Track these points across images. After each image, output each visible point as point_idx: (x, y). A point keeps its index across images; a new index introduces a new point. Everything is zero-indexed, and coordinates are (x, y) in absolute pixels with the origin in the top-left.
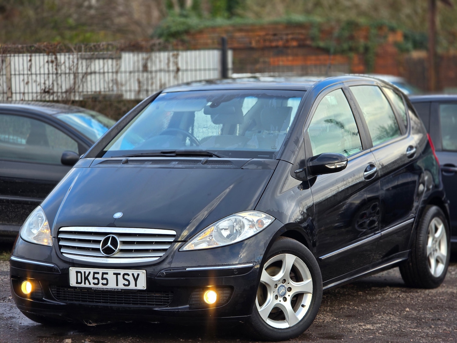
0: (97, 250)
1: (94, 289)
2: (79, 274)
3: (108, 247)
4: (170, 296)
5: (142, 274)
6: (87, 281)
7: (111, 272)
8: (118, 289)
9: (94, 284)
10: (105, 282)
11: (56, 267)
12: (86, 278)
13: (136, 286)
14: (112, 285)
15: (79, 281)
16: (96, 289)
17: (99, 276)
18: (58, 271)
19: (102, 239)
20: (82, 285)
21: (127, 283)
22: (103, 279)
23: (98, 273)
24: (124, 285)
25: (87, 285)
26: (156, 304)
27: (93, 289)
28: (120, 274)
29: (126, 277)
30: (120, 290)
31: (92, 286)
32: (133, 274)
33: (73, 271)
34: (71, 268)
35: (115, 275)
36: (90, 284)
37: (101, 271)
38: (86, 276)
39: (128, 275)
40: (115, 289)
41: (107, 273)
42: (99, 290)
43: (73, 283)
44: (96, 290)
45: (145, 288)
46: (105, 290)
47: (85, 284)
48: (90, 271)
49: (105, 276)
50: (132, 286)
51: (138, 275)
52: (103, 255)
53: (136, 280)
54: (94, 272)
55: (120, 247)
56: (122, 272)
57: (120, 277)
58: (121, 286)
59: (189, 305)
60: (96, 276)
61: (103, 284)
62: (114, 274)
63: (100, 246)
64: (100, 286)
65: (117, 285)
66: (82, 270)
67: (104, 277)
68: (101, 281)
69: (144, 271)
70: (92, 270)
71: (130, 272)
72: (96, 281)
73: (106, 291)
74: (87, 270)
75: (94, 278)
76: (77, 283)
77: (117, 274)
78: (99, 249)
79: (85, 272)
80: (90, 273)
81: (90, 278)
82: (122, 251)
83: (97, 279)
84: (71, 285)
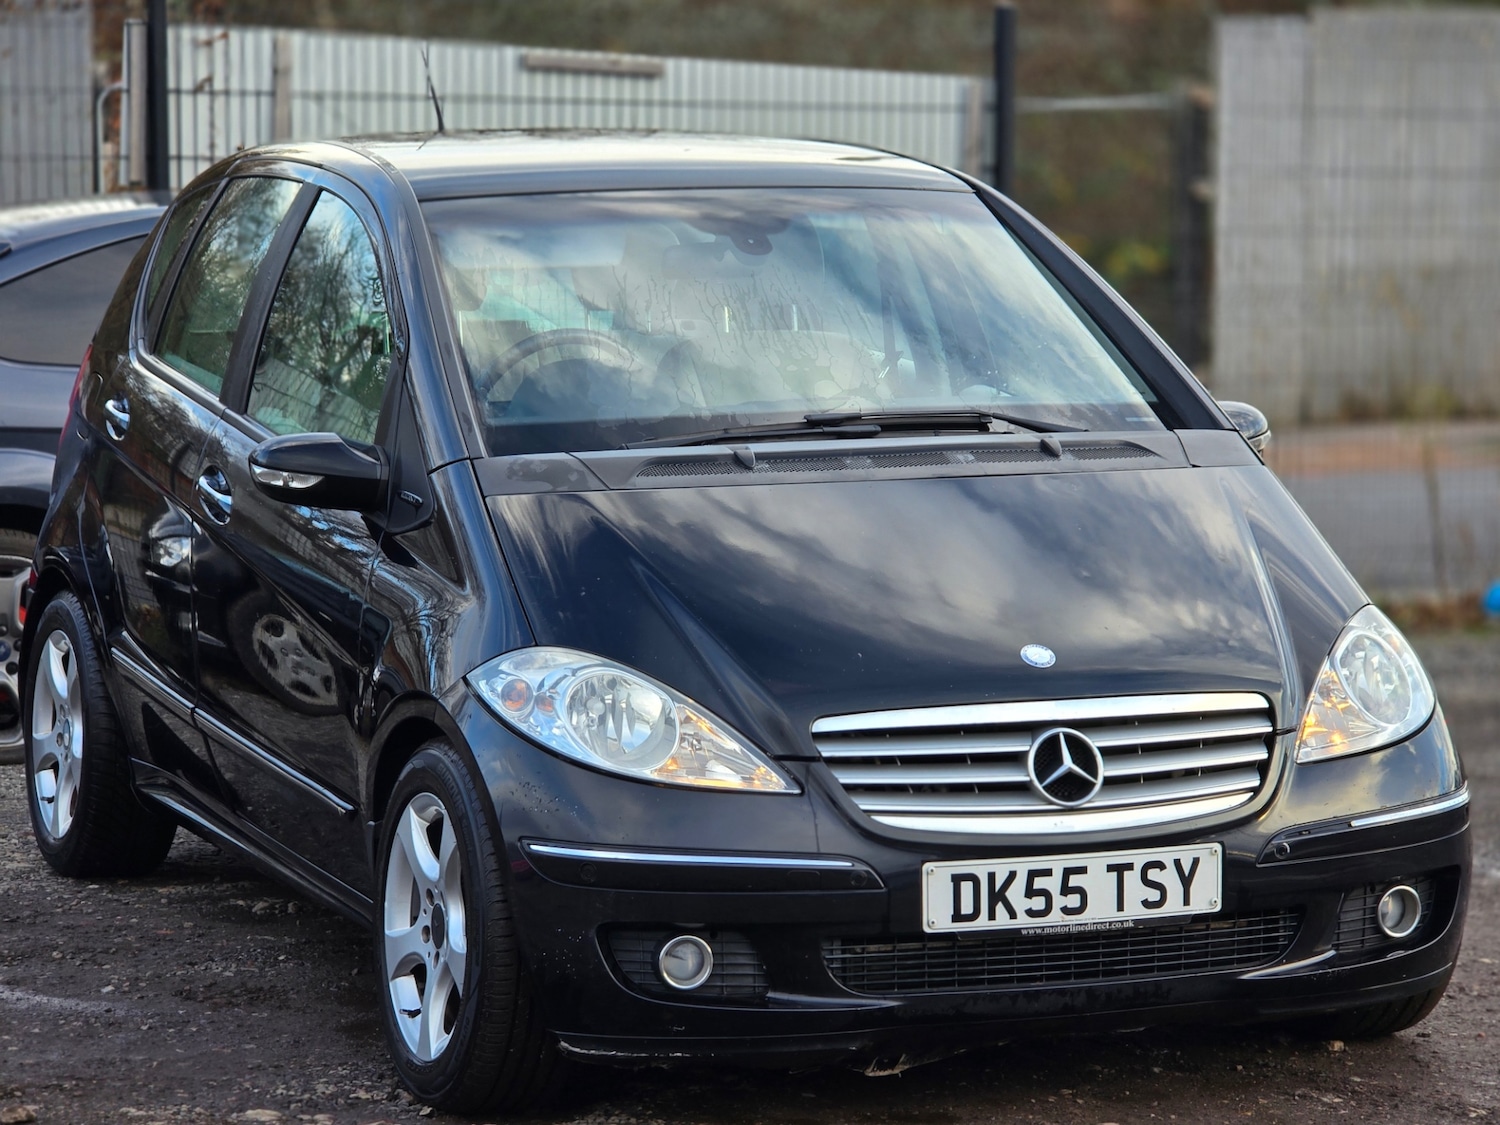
0: (1022, 789)
1: (1032, 932)
2: (967, 887)
4: (1281, 924)
5: (1209, 860)
6: (1000, 908)
7: (1097, 862)
8: (1122, 922)
9: (1031, 913)
10: (1074, 901)
11: (860, 867)
12: (998, 896)
13: (1186, 902)
14: (1101, 911)
15: (967, 908)
16: (1039, 931)
17: (1052, 884)
18: (873, 884)
19: (1030, 747)
20: (982, 923)
21: (1154, 895)
22: (1066, 890)
23: (1048, 873)
24: (1146, 904)
25: (1002, 921)
26: (1240, 961)
27: (1024, 932)
28: (1130, 867)
29: (1154, 875)
30: (1131, 925)
31: (1023, 921)
32: (1177, 863)
33: (936, 879)
34: (927, 866)
35: (1115, 874)
36: (1013, 915)
37: (1058, 863)
38: (997, 889)
39: (1160, 865)
40: (1110, 923)
41: (1082, 870)
42: (1049, 935)
43: (937, 916)
44: (1039, 936)
45: (1218, 908)
46: (1074, 930)
47: (992, 916)
49: (1075, 881)
50: (1174, 907)
51: (1196, 862)
53: (1186, 881)
56: (1139, 857)
57: (1132, 879)
58: (1134, 911)
59: (1336, 947)
60: (1039, 883)
61: (1066, 910)
62: (1110, 868)
64: (1056, 918)
65: (1120, 908)
66: (980, 868)
67: (1070, 885)
68: (1059, 901)
69: (1217, 847)
70: (1023, 865)
71: (1166, 854)
72: (1038, 903)
73: (1080, 933)
74: (1001, 867)
75: (1030, 892)
76: (957, 917)
77: (1119, 869)
79: (992, 877)
80: (1012, 875)
81: (1016, 893)
83: (1045, 893)
84: (927, 930)
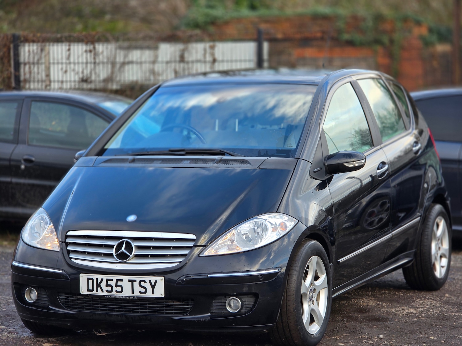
0: (111, 255)
1: (108, 297)
2: (91, 282)
3: (123, 252)
4: (189, 303)
5: (160, 281)
6: (99, 288)
7: (126, 278)
8: (133, 297)
9: (107, 291)
10: (119, 289)
11: (64, 273)
12: (98, 285)
13: (153, 293)
14: (127, 293)
15: (91, 288)
16: (109, 297)
17: (113, 283)
18: (67, 278)
19: (115, 243)
20: (94, 293)
21: (143, 290)
22: (117, 286)
23: (112, 280)
24: (140, 292)
25: (100, 293)
26: (175, 313)
27: (106, 296)
28: (135, 281)
29: (142, 284)
30: (136, 298)
31: (105, 293)
32: (150, 281)
33: (83, 278)
34: (81, 275)
35: (131, 282)
36: (103, 291)
37: (115, 277)
38: (98, 283)
39: (145, 282)
40: (130, 297)
41: (121, 280)
42: (112, 298)
43: (83, 290)
44: (110, 298)
45: (163, 296)
46: (119, 298)
47: (97, 291)
48: (102, 278)
49: (119, 283)
50: (149, 294)
51: (156, 282)
52: (117, 260)
53: (153, 287)
54: (107, 279)
55: (135, 252)
56: (138, 278)
57: (136, 284)
58: (137, 294)
59: (211, 313)
60: (109, 283)
61: (117, 291)
62: (129, 281)
63: (113, 251)
64: (114, 293)
65: (133, 292)
66: (94, 277)
67: (118, 284)
68: (115, 289)
69: (163, 278)
70: (105, 277)
71: (147, 278)
72: (109, 289)
73: (121, 299)
74: (100, 277)
75: (107, 285)
76: (88, 290)
77: (133, 281)
78: (113, 254)
79: (97, 279)
80: (102, 280)
81: (103, 285)
82: (137, 256)
83: (111, 286)
84: (81, 293)
